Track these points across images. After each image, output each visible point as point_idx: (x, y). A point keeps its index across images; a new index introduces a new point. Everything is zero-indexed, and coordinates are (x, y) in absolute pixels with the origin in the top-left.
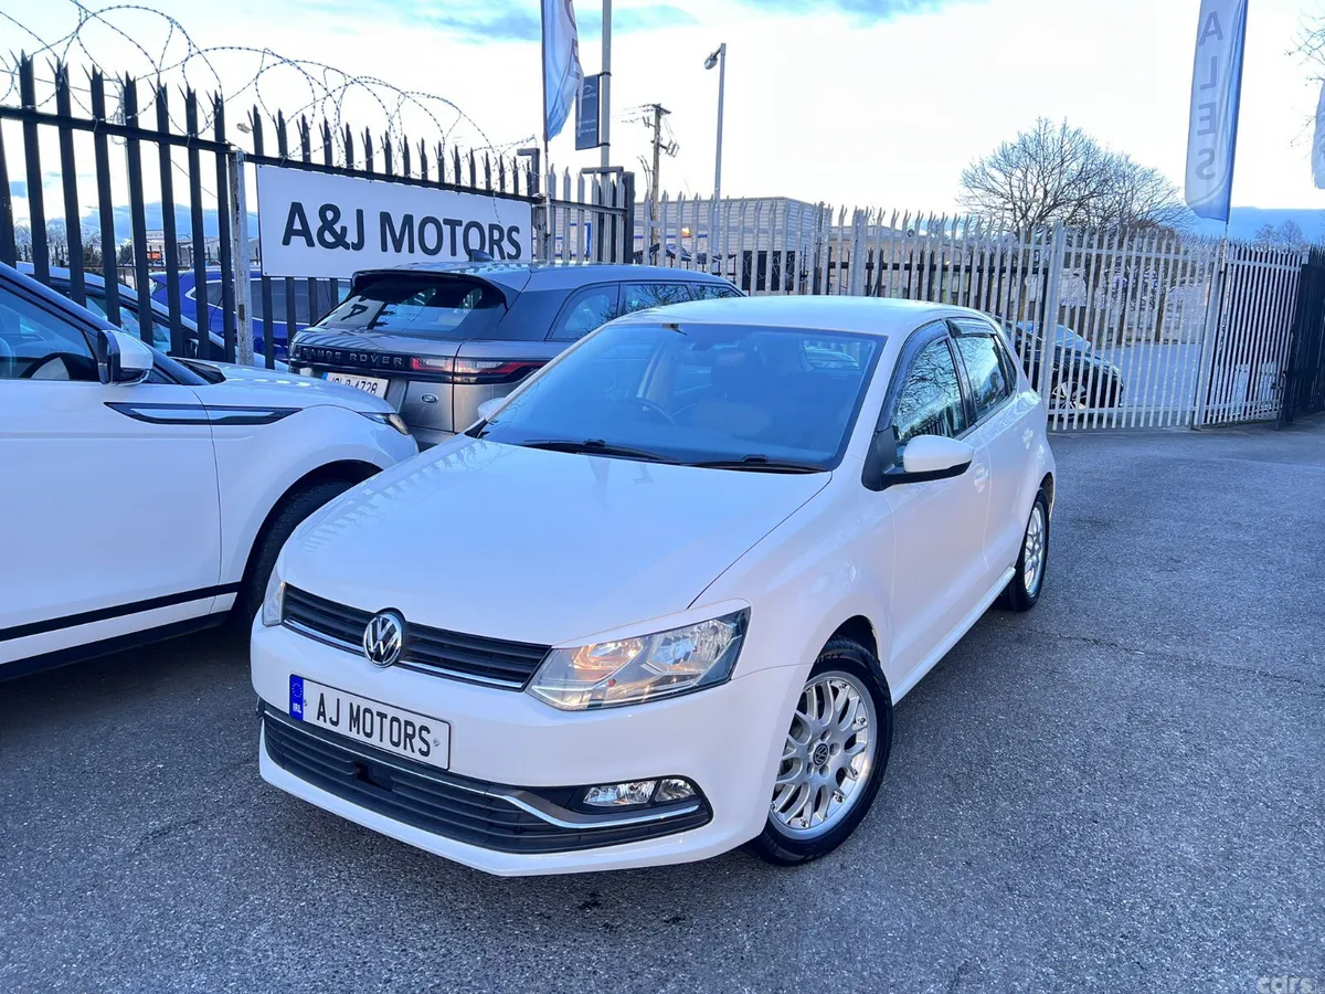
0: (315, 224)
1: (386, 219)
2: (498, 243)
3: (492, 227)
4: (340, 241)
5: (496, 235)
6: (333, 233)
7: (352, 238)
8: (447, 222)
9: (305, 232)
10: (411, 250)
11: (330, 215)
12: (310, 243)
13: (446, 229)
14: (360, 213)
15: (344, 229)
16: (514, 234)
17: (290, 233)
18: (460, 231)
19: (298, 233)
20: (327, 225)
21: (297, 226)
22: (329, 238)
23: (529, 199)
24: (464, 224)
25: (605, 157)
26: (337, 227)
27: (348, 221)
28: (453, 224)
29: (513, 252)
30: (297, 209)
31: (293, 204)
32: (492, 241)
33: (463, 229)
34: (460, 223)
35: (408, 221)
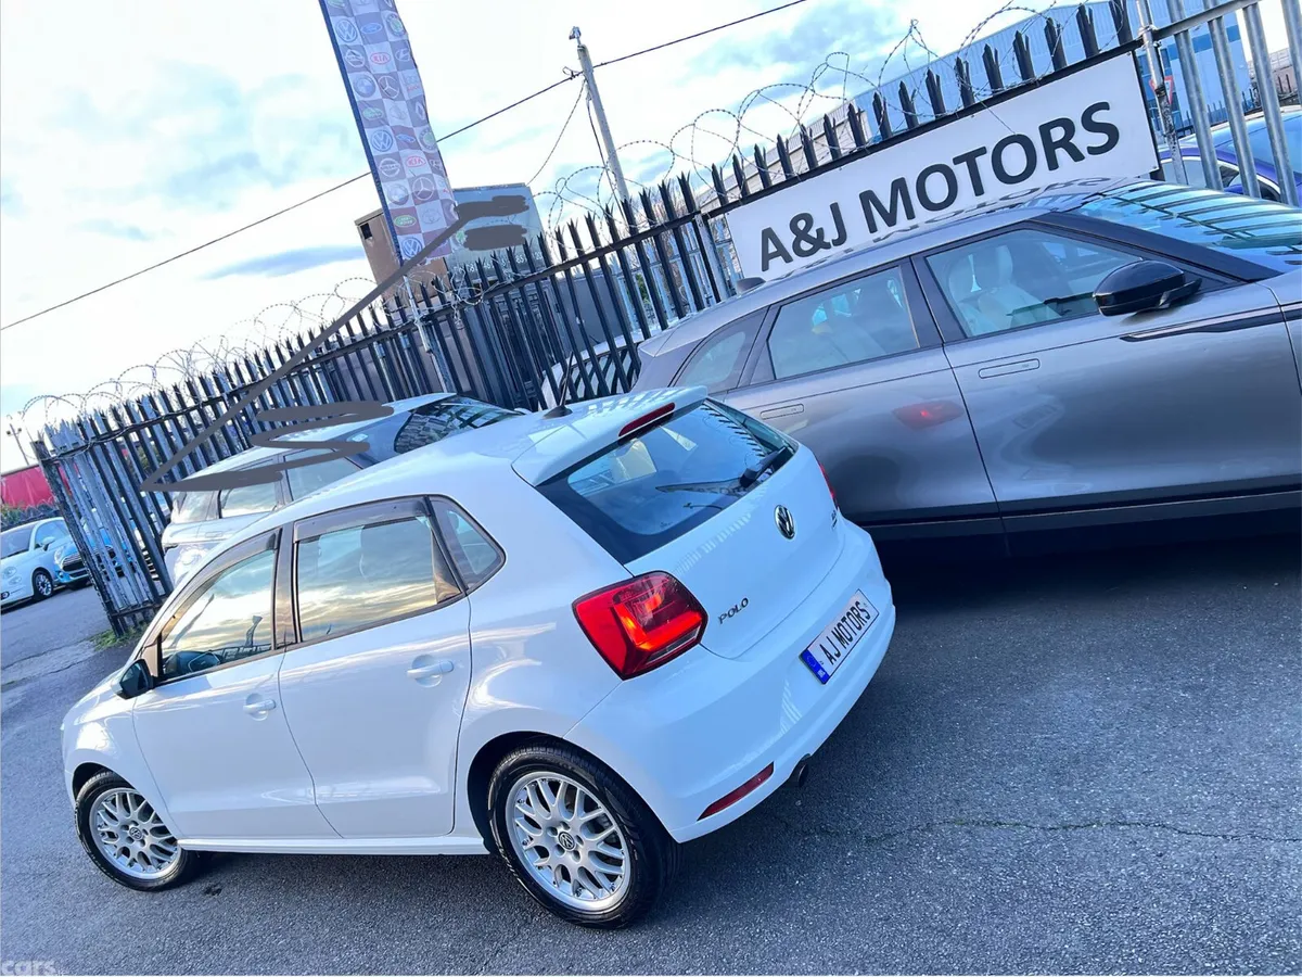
0: (788, 239)
1: (868, 198)
2: (1065, 143)
3: (1045, 130)
4: (819, 243)
5: (1058, 133)
6: (809, 240)
8: (957, 161)
9: (781, 251)
11: (802, 224)
12: (788, 259)
13: (961, 171)
14: (835, 208)
15: (820, 232)
16: (1100, 116)
17: (766, 259)
18: (985, 163)
19: (774, 255)
20: (801, 235)
21: (772, 249)
22: (805, 246)
24: (990, 150)
26: (813, 233)
27: (823, 221)
28: (970, 159)
29: (1100, 140)
30: (768, 235)
31: (763, 232)
32: (1050, 147)
33: (989, 156)
34: (982, 151)
35: (899, 186)
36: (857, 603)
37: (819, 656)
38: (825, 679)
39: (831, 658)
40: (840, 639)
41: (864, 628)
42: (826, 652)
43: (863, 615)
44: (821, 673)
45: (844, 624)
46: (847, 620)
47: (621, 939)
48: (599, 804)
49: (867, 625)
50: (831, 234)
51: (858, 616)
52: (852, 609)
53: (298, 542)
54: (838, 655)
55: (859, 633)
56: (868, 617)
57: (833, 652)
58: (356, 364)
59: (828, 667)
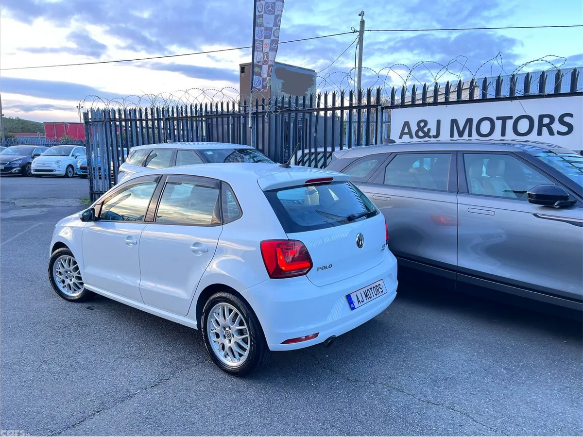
0: (414, 128)
1: (454, 122)
3: (541, 117)
4: (427, 134)
5: (546, 120)
6: (423, 132)
8: (498, 118)
9: (410, 133)
10: (470, 135)
11: (422, 124)
12: (411, 137)
13: (498, 124)
14: (439, 122)
15: (429, 130)
16: (566, 118)
17: (402, 133)
18: (510, 124)
19: (406, 134)
20: (420, 129)
21: (406, 130)
22: (421, 134)
24: (514, 118)
26: (426, 129)
27: (432, 126)
28: (504, 119)
29: (564, 130)
30: (407, 124)
31: (405, 122)
32: (541, 126)
33: (512, 121)
34: (511, 118)
35: (469, 121)
36: (379, 285)
37: (354, 299)
38: (353, 309)
39: (359, 301)
40: (366, 296)
41: (378, 295)
42: (358, 298)
43: (380, 290)
44: (352, 306)
45: (370, 290)
46: (372, 290)
47: (235, 380)
48: (245, 324)
49: (380, 295)
50: (433, 132)
51: (378, 290)
52: (376, 286)
53: (167, 183)
54: (363, 302)
55: (375, 296)
56: (382, 292)
57: (361, 299)
58: (220, 123)
59: (356, 304)
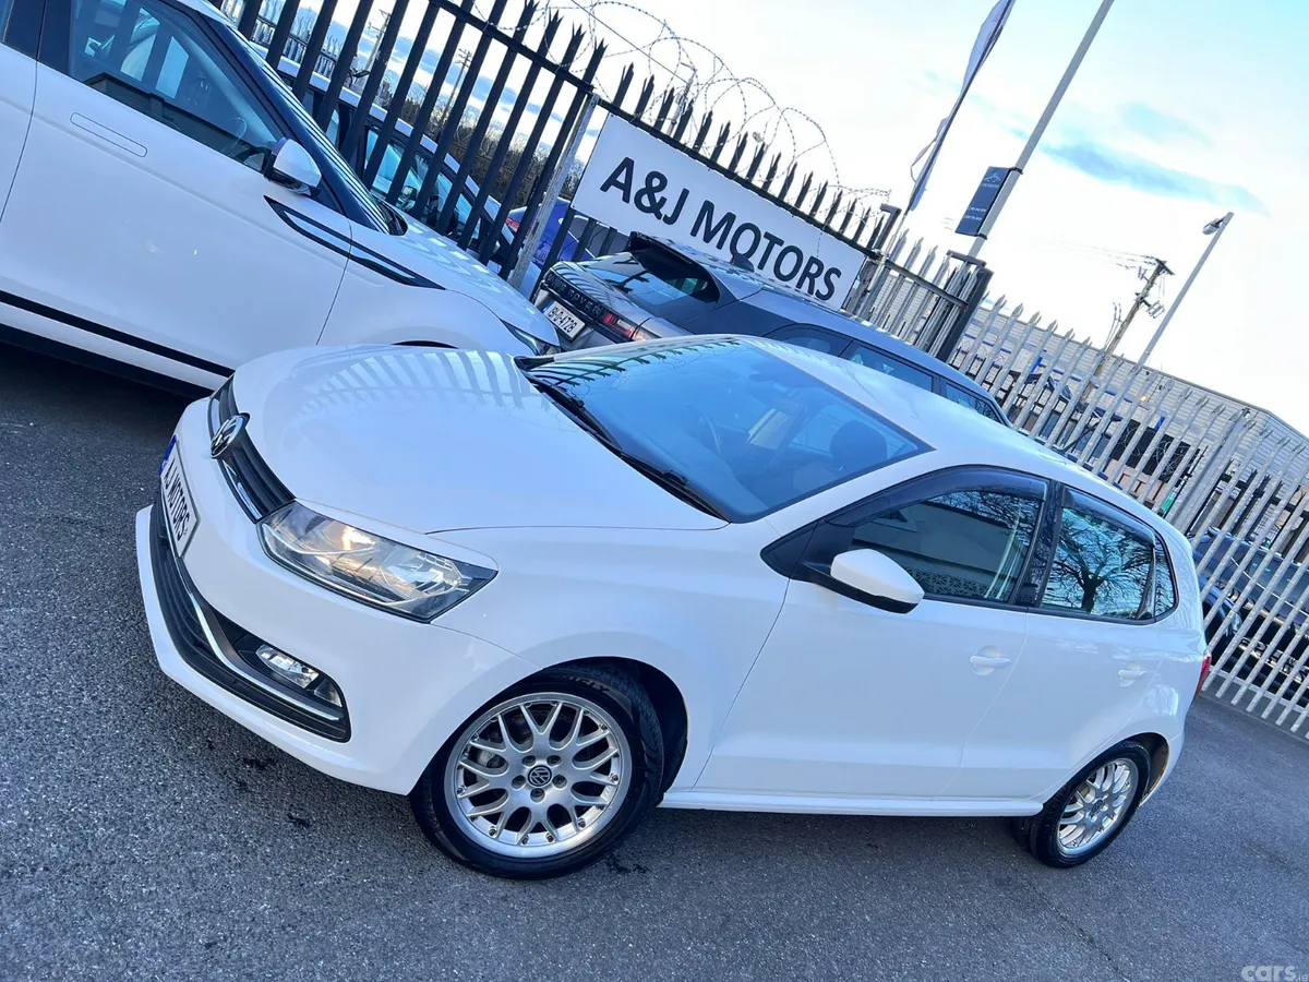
0: (638, 184)
1: (708, 208)
2: (813, 278)
3: (813, 260)
4: (655, 209)
5: (814, 269)
6: (652, 199)
7: (667, 210)
8: (767, 235)
9: (626, 187)
10: (720, 246)
11: (656, 182)
12: (626, 199)
13: (764, 243)
14: (685, 193)
15: (663, 200)
16: (833, 277)
17: (611, 181)
18: (777, 250)
19: (618, 185)
20: (649, 190)
21: (621, 179)
22: (645, 201)
23: (867, 251)
24: (785, 246)
25: (976, 248)
26: (658, 197)
27: (671, 195)
28: (774, 240)
29: (824, 291)
30: (628, 164)
31: (627, 159)
32: (806, 273)
33: (781, 249)
34: (781, 243)
35: (729, 219)
